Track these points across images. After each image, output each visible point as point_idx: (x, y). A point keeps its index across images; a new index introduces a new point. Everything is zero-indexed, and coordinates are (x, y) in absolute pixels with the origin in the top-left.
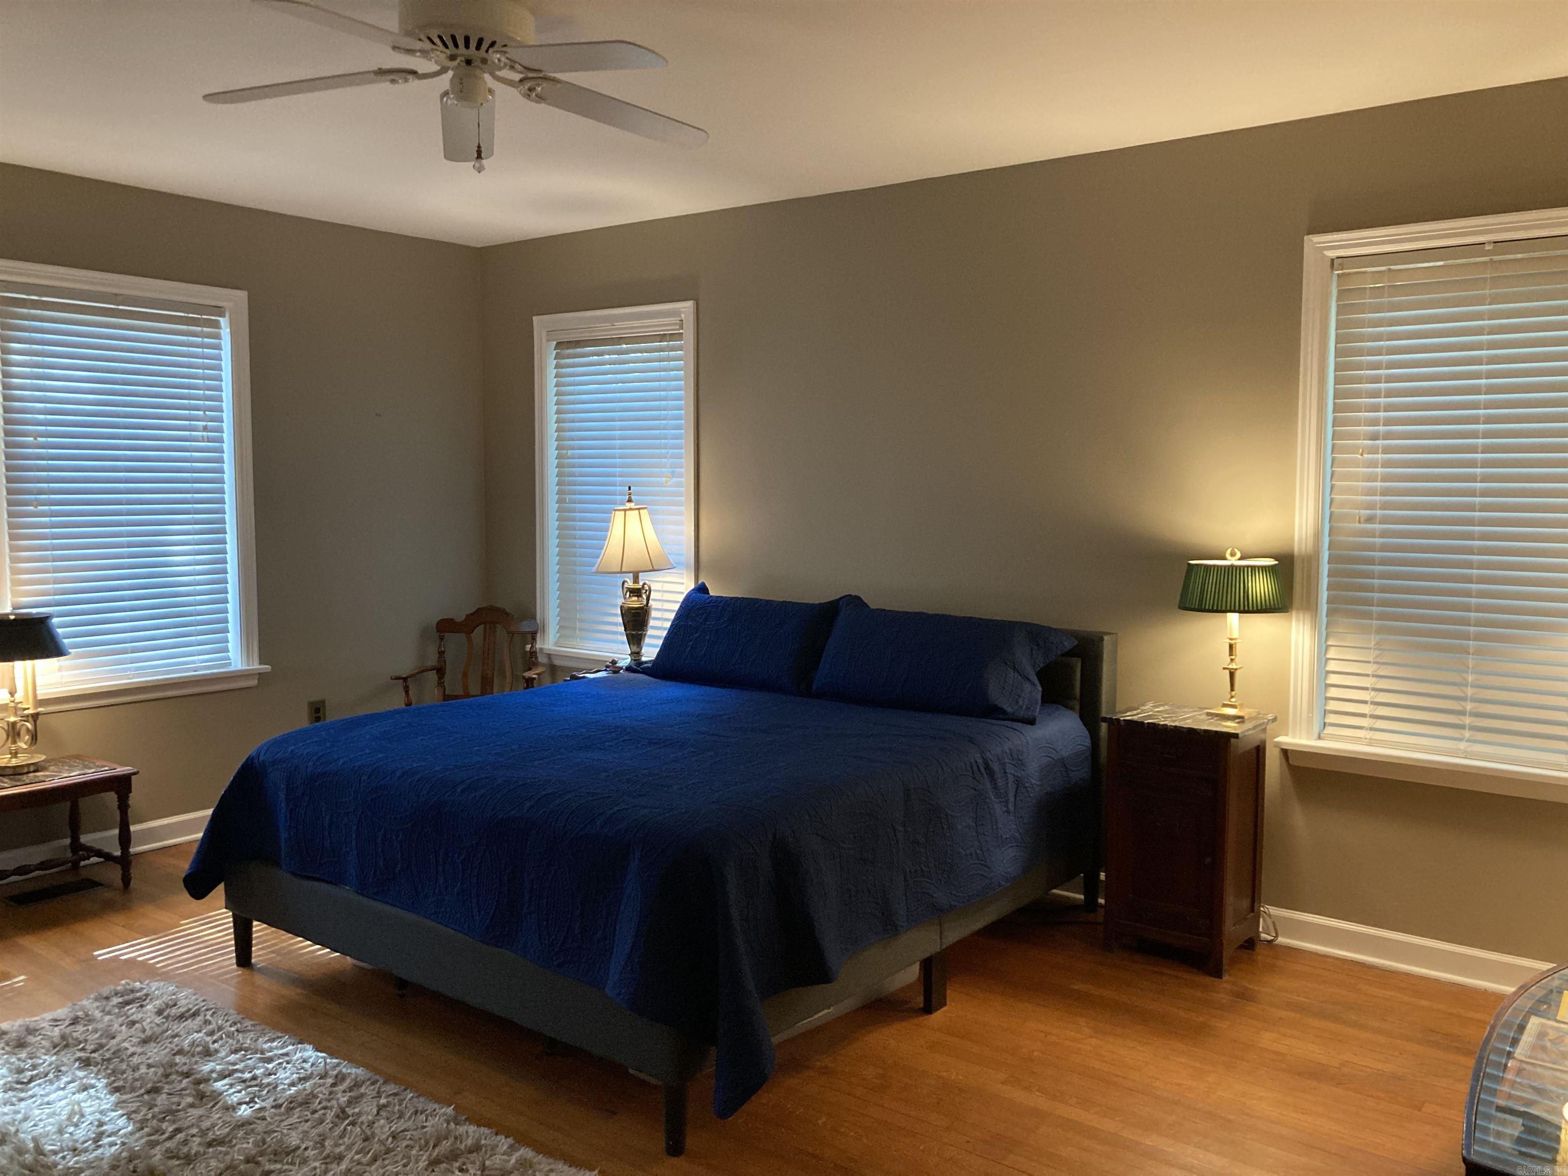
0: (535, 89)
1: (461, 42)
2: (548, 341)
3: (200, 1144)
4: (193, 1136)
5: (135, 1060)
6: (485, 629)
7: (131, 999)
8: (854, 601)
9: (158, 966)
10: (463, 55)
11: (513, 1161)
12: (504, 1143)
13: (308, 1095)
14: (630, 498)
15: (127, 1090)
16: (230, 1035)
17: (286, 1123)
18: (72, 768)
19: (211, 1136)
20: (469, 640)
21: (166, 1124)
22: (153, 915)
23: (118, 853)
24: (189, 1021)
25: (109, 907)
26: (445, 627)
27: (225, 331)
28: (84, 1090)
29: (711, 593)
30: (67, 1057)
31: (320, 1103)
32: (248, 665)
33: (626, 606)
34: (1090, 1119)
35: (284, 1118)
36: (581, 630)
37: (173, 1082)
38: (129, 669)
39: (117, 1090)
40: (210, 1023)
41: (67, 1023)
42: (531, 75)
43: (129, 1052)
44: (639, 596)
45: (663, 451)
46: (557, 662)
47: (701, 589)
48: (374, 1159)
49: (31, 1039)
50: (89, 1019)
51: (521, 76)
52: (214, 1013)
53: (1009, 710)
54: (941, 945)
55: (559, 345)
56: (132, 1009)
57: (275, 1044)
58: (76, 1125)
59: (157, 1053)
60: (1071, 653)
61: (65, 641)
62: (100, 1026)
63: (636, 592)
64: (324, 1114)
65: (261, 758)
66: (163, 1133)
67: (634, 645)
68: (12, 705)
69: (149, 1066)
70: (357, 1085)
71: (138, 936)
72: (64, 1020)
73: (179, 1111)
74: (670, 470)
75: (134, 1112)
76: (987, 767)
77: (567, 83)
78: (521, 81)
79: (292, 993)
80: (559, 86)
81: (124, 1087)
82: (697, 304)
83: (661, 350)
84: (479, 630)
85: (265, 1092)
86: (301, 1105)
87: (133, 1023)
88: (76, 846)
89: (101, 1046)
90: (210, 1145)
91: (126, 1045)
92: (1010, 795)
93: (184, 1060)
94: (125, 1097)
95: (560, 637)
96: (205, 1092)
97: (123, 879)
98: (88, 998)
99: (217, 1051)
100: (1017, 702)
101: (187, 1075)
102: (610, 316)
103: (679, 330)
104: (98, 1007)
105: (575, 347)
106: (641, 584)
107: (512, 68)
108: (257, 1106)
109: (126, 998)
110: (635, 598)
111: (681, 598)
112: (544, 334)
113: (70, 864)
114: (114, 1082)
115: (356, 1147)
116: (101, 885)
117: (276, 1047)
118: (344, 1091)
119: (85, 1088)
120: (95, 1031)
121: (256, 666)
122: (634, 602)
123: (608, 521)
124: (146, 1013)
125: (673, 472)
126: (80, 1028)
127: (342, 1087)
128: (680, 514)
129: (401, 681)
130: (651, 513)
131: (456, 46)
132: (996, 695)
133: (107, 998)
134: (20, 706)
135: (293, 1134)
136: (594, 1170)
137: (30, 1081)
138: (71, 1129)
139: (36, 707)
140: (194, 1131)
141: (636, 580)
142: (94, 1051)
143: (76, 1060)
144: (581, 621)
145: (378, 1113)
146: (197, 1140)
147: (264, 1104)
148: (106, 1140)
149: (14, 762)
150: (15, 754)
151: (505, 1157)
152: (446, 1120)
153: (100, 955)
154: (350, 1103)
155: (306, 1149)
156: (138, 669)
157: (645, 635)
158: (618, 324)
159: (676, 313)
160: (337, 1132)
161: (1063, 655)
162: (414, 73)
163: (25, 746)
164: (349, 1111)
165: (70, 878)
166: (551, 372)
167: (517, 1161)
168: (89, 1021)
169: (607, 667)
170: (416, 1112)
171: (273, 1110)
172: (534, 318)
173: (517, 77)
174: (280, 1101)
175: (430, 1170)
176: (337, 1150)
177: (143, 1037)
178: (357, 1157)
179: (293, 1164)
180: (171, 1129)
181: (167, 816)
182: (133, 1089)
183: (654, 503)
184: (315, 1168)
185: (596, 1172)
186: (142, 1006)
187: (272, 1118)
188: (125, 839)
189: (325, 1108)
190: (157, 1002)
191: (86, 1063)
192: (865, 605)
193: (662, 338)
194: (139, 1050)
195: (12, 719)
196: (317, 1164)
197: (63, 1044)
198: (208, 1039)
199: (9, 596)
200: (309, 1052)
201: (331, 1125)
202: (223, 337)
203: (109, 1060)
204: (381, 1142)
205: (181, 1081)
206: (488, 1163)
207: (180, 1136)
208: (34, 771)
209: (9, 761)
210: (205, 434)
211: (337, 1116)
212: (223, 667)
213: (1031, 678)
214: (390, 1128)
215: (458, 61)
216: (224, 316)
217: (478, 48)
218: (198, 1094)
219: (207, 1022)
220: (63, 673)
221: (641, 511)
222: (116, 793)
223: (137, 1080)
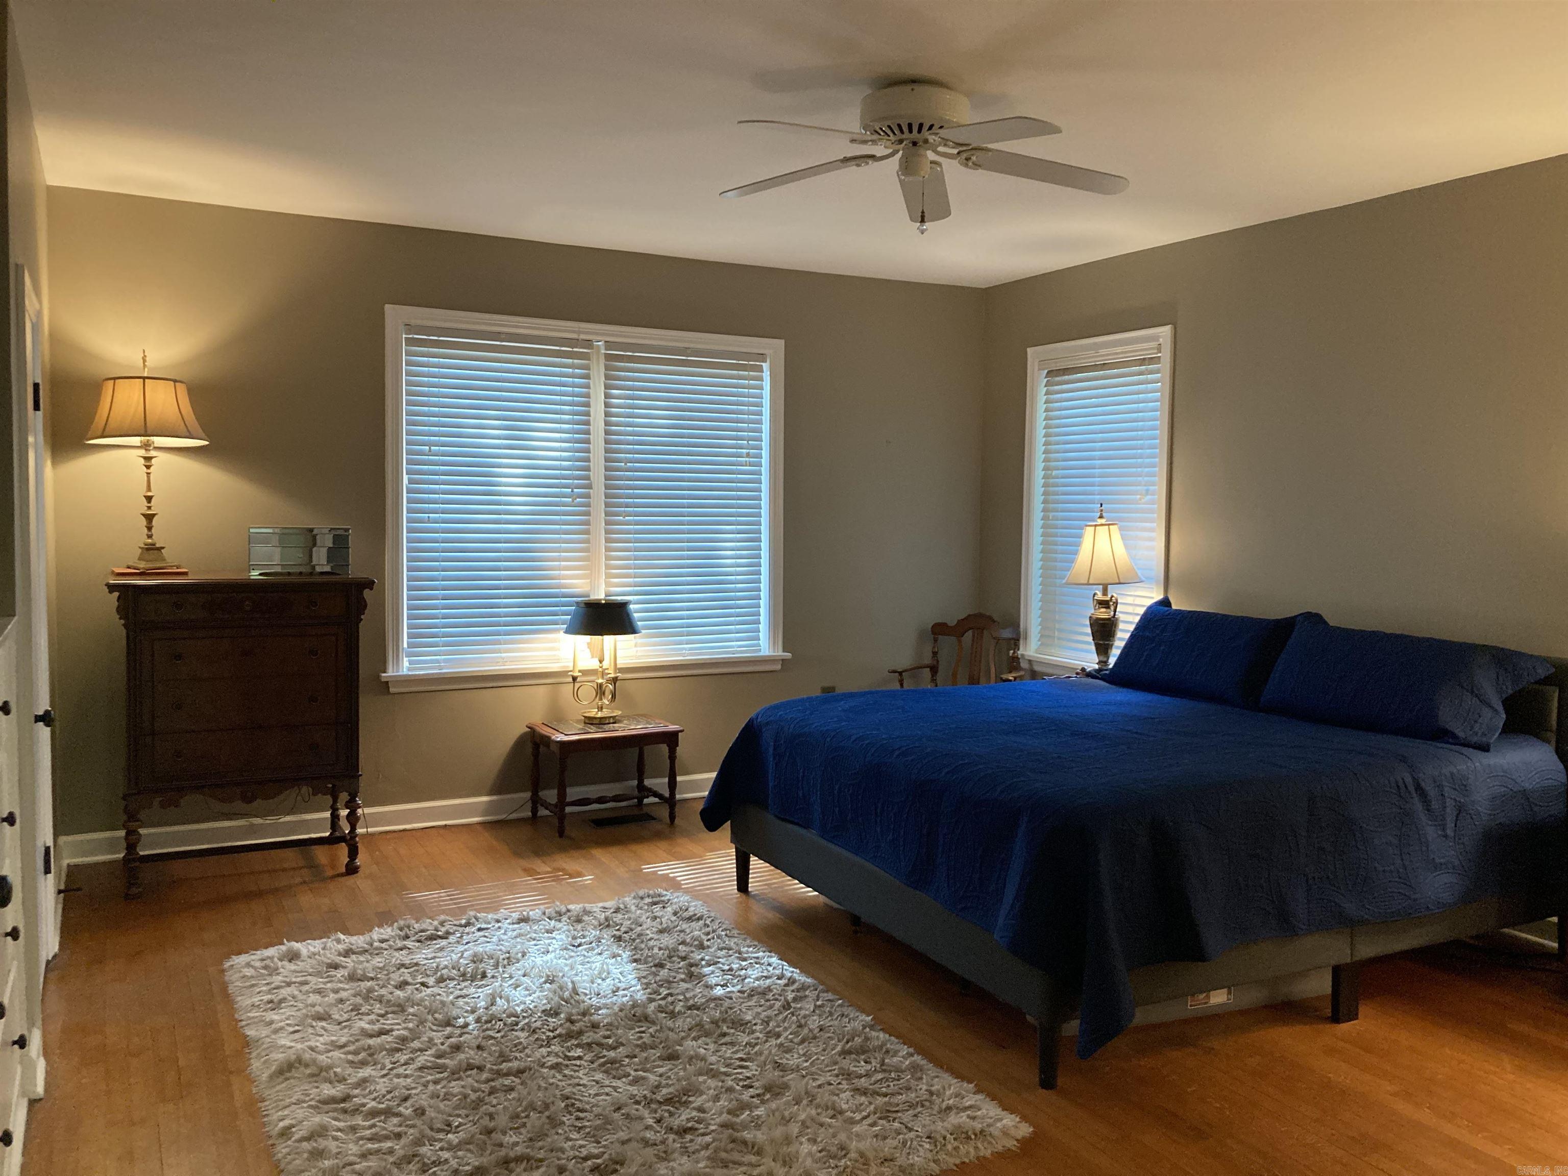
0: (970, 158)
1: (905, 129)
2: (1039, 369)
3: (682, 1006)
4: (680, 1001)
5: (651, 943)
6: (974, 633)
7: (658, 901)
8: (1313, 619)
9: (683, 882)
10: (907, 139)
11: (907, 1063)
12: (905, 1050)
13: (765, 988)
14: (1101, 514)
15: (643, 962)
16: (719, 937)
17: (745, 1004)
18: (639, 722)
19: (691, 1002)
20: (960, 641)
21: (663, 989)
22: (685, 845)
23: (667, 794)
24: (694, 923)
25: (658, 836)
26: (939, 629)
27: (766, 375)
28: (613, 957)
29: (1174, 607)
30: (607, 934)
31: (773, 995)
32: (774, 652)
33: (1094, 616)
34: (1478, 1142)
35: (746, 1000)
36: (1059, 639)
37: (673, 962)
38: (685, 649)
39: (635, 961)
40: (708, 926)
41: (612, 910)
42: (964, 148)
43: (648, 937)
44: (1108, 607)
45: (1139, 469)
46: (1037, 668)
47: (1166, 602)
48: (803, 1041)
49: (586, 918)
50: (627, 910)
51: (957, 150)
52: (713, 920)
53: (1461, 734)
54: (1351, 959)
55: (1050, 374)
56: (657, 908)
57: (751, 949)
58: (603, 980)
59: (668, 941)
60: (1547, 681)
61: (639, 623)
62: (633, 916)
63: (1104, 604)
64: (774, 1004)
65: (759, 720)
66: (660, 995)
67: (1101, 655)
68: (600, 669)
69: (660, 949)
70: (804, 987)
71: (672, 859)
72: (610, 908)
73: (674, 982)
74: (1145, 488)
75: (644, 977)
76: (1418, 788)
77: (997, 150)
78: (959, 153)
79: (772, 916)
80: (990, 153)
81: (640, 959)
82: (1175, 328)
83: (1141, 373)
84: (969, 634)
85: (735, 981)
86: (759, 993)
87: (655, 918)
88: (641, 787)
89: (632, 930)
90: (690, 1008)
91: (648, 932)
92: (1448, 819)
93: (684, 948)
94: (639, 966)
95: (1040, 645)
96: (693, 973)
97: (670, 816)
98: (629, 896)
99: (709, 947)
100: (1472, 728)
101: (684, 959)
102: (1095, 344)
103: (1157, 354)
104: (634, 904)
105: (1064, 375)
106: (1109, 596)
107: (945, 145)
108: (728, 989)
109: (655, 899)
110: (1103, 610)
111: (1142, 611)
112: (1036, 364)
113: (636, 800)
114: (634, 955)
115: (790, 1030)
116: (654, 819)
117: (749, 951)
118: (793, 991)
119: (614, 956)
120: (629, 919)
121: (780, 653)
122: (1103, 614)
123: (1080, 536)
124: (666, 912)
125: (1147, 490)
126: (620, 916)
127: (791, 988)
128: (1152, 530)
129: (897, 674)
130: (1120, 529)
131: (902, 132)
132: (1447, 717)
133: (642, 898)
134: (606, 671)
135: (750, 1013)
136: (971, 1083)
137: (579, 945)
138: (600, 981)
139: (615, 673)
140: (681, 997)
141: (1105, 593)
142: (626, 932)
143: (612, 936)
144: (1060, 630)
145: (814, 1011)
146: (681, 1004)
147: (733, 989)
148: (621, 993)
149: (600, 715)
150: (601, 708)
151: (902, 1059)
152: (863, 1025)
153: (645, 869)
154: (795, 1000)
155: (755, 1024)
156: (691, 649)
157: (1112, 645)
158: (1103, 351)
159: (1155, 338)
160: (781, 1017)
161: (1536, 683)
162: (872, 157)
163: (608, 703)
164: (793, 1005)
165: (636, 812)
166: (1041, 397)
167: (910, 1063)
168: (627, 912)
169: (1077, 674)
170: (843, 1015)
171: (738, 994)
172: (1028, 349)
173: (955, 151)
174: (745, 989)
175: (842, 1057)
176: (777, 1029)
177: (660, 927)
178: (790, 1037)
179: (744, 1032)
180: (665, 993)
181: (707, 772)
182: (646, 963)
183: (1121, 520)
184: (758, 1038)
185: (973, 1085)
186: (664, 907)
187: (736, 999)
188: (672, 785)
189: (776, 1000)
190: (674, 907)
191: (619, 939)
192: (1325, 623)
193: (1142, 362)
194: (656, 937)
195: (600, 681)
196: (761, 1036)
197: (606, 924)
198: (705, 938)
199: (604, 586)
200: (774, 960)
201: (776, 1012)
202: (764, 379)
203: (634, 940)
204: (811, 1030)
205: (679, 963)
206: (886, 1061)
207: (670, 999)
208: (613, 723)
209: (597, 713)
210: (747, 459)
211: (784, 1007)
212: (755, 653)
213: (1495, 706)
214: (819, 1022)
215: (905, 143)
216: (766, 362)
217: (919, 131)
218: (689, 973)
219: (706, 925)
220: (639, 649)
221: (1111, 527)
222: (668, 746)
223: (650, 957)
